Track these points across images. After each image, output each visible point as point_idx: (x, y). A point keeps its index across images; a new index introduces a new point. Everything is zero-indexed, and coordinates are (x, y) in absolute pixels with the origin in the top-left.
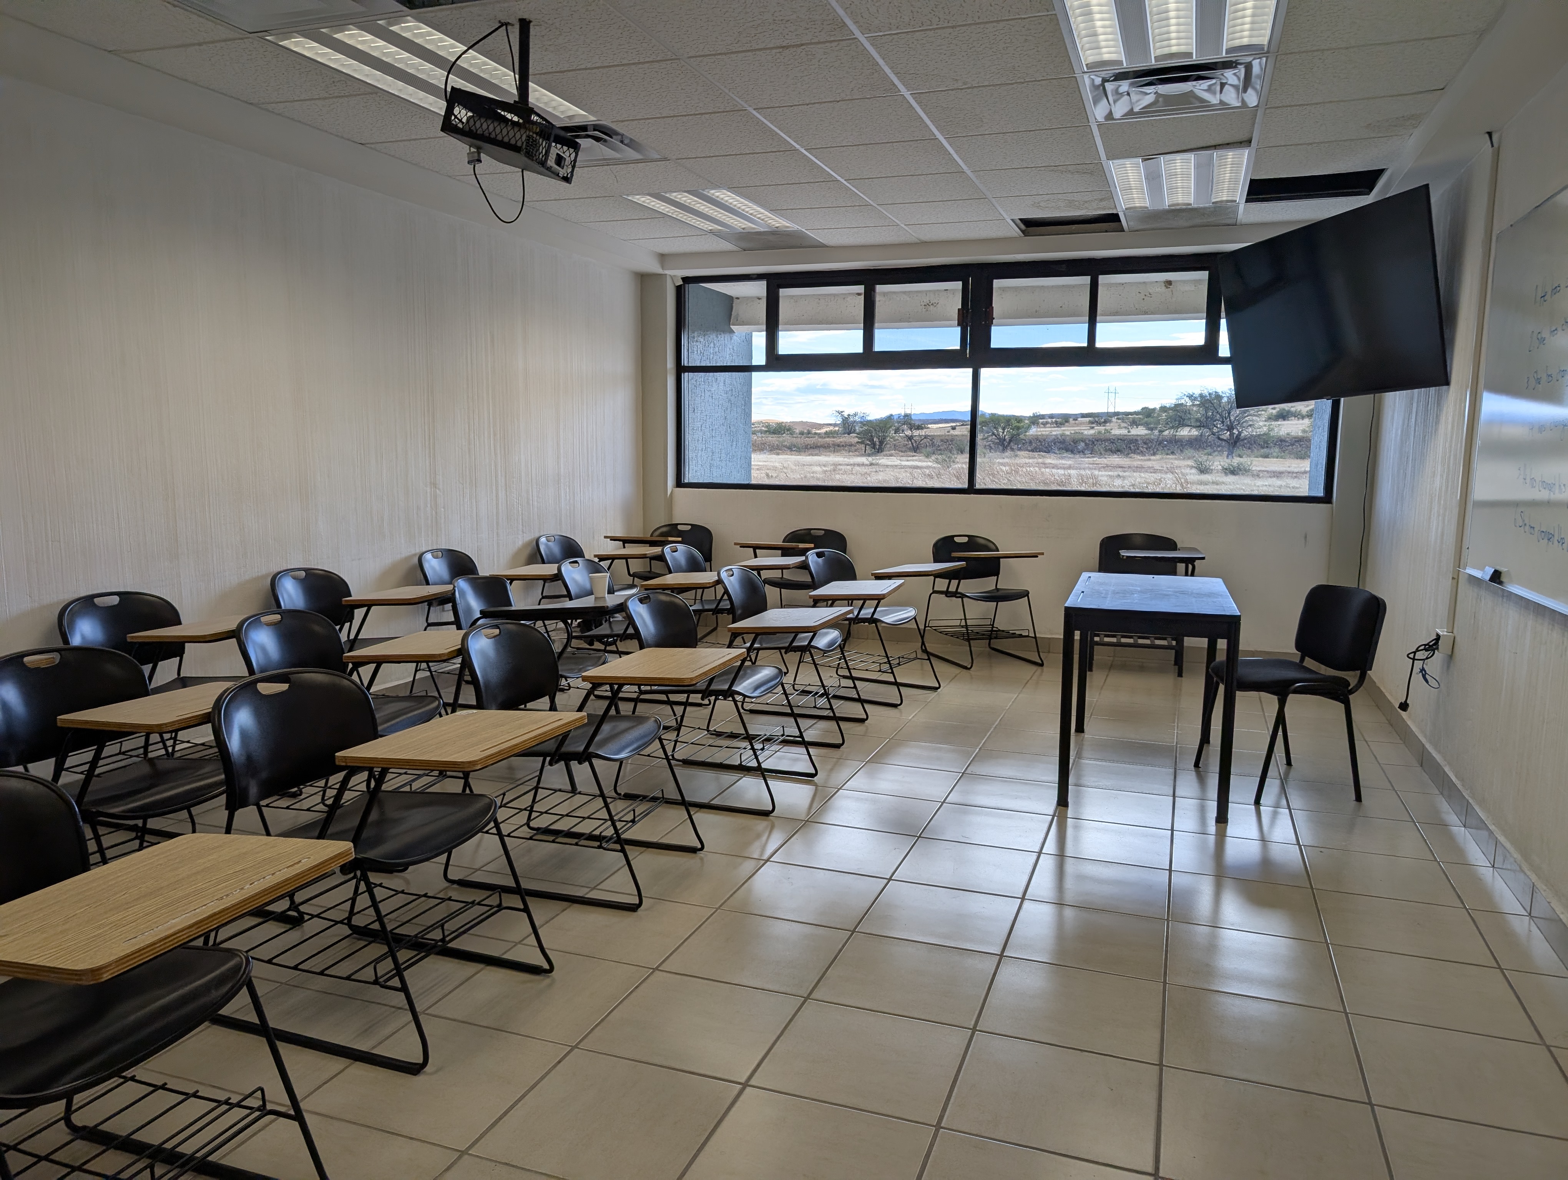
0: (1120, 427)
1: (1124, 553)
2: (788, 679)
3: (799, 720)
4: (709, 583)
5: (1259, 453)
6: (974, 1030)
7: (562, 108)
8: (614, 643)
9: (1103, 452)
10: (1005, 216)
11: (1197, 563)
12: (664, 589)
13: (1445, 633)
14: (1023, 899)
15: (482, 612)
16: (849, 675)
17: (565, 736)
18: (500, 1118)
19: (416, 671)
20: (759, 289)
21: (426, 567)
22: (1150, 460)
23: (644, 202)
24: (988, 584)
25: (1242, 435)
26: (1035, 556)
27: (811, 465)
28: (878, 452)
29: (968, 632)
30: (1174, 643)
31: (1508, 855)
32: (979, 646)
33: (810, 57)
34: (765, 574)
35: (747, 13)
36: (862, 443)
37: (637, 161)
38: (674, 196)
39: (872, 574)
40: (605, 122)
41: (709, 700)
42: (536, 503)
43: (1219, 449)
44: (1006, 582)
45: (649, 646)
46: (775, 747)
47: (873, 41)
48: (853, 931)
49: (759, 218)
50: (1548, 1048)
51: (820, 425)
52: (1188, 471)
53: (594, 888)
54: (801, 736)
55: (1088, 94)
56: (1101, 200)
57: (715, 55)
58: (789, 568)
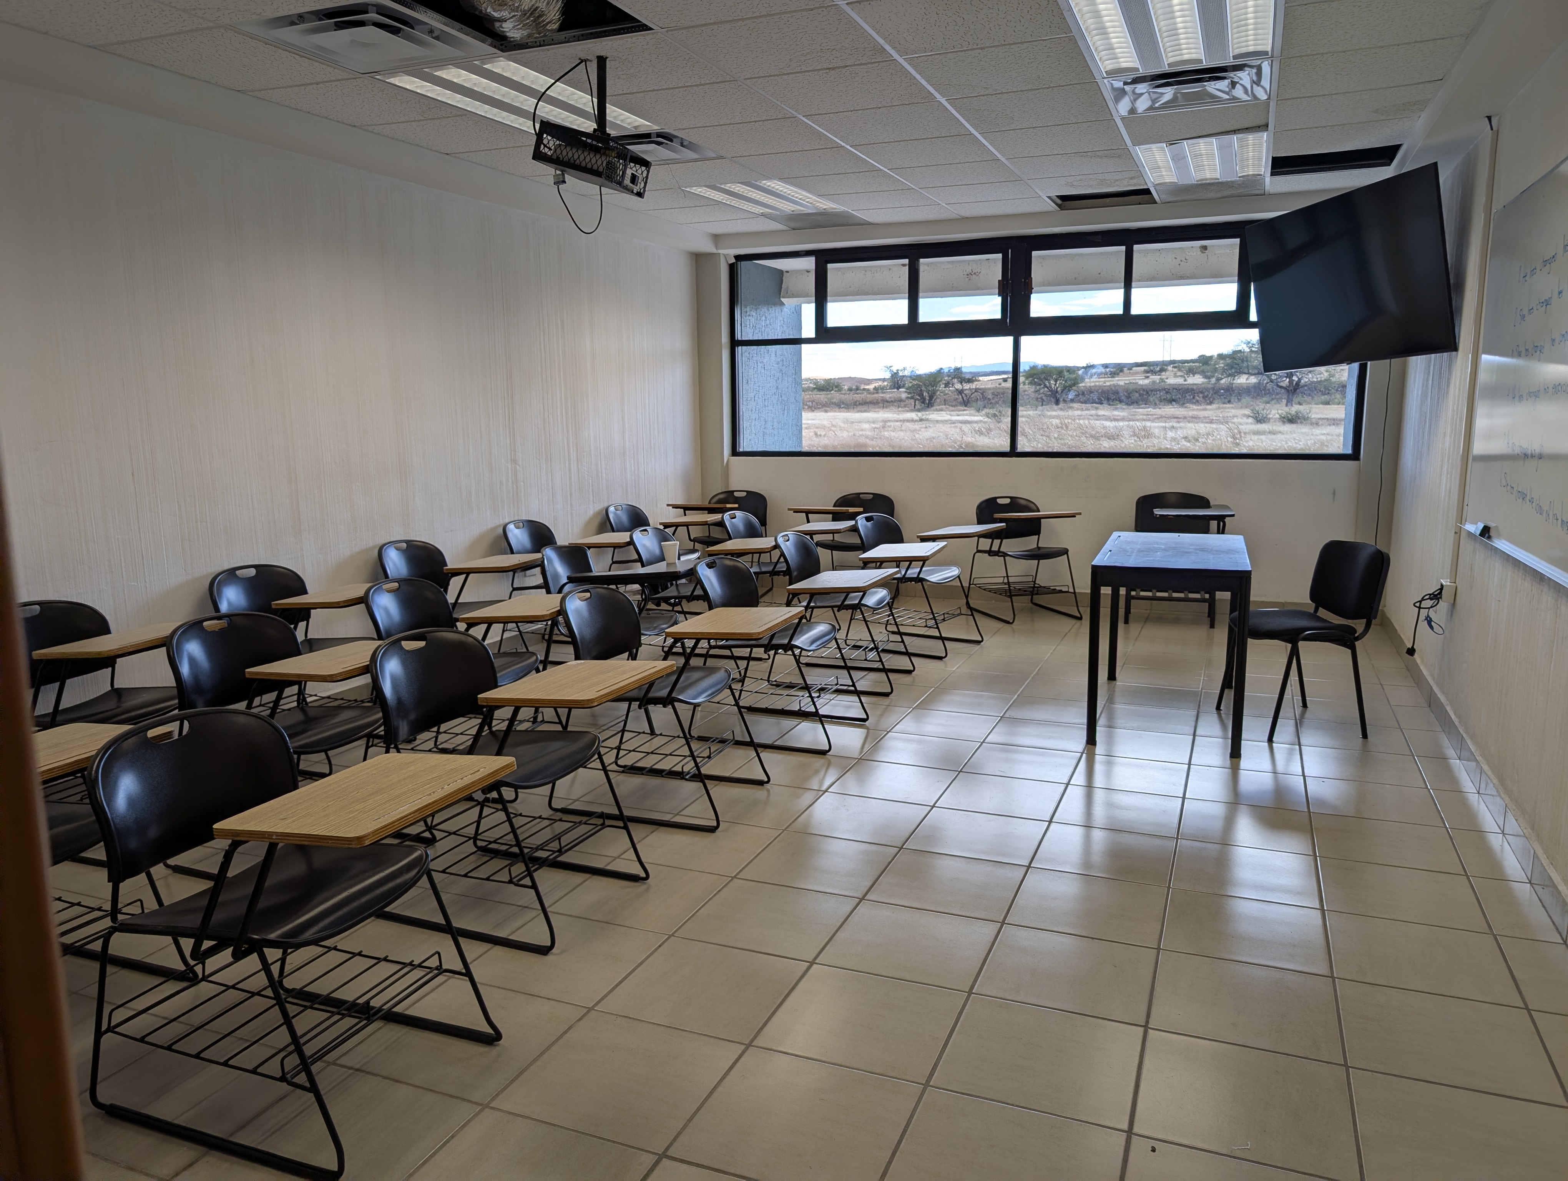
0: (1176, 376)
1: (1158, 512)
2: (841, 635)
3: (852, 672)
4: (767, 548)
5: (1320, 400)
6: (1003, 923)
7: (629, 121)
8: (680, 604)
9: (1158, 402)
10: (1041, 194)
11: (1227, 520)
12: (726, 555)
13: (1449, 584)
14: (1050, 822)
15: (568, 578)
16: (897, 630)
17: (651, 685)
18: (617, 986)
19: (504, 631)
20: (809, 263)
21: (510, 535)
22: (1205, 409)
23: (700, 192)
24: (1029, 543)
25: (1302, 381)
26: (1073, 516)
27: (860, 422)
28: (928, 407)
29: (1010, 589)
30: (1207, 596)
31: (1489, 781)
32: (1022, 602)
33: (853, 75)
34: (817, 538)
35: (797, 45)
36: (912, 398)
37: (696, 160)
38: (727, 187)
39: (918, 537)
40: (668, 130)
41: (769, 655)
42: (604, 475)
43: (1278, 397)
44: (1047, 540)
45: (717, 607)
46: (829, 696)
47: (910, 61)
48: (901, 848)
49: (807, 202)
50: (1495, 936)
51: (869, 380)
52: (1245, 420)
53: (678, 814)
54: (854, 685)
55: (1109, 96)
56: (1132, 178)
57: (768, 76)
58: (840, 532)
